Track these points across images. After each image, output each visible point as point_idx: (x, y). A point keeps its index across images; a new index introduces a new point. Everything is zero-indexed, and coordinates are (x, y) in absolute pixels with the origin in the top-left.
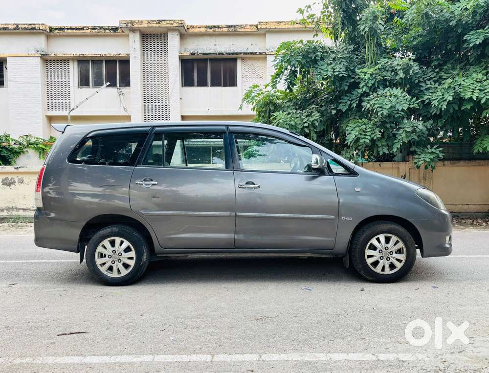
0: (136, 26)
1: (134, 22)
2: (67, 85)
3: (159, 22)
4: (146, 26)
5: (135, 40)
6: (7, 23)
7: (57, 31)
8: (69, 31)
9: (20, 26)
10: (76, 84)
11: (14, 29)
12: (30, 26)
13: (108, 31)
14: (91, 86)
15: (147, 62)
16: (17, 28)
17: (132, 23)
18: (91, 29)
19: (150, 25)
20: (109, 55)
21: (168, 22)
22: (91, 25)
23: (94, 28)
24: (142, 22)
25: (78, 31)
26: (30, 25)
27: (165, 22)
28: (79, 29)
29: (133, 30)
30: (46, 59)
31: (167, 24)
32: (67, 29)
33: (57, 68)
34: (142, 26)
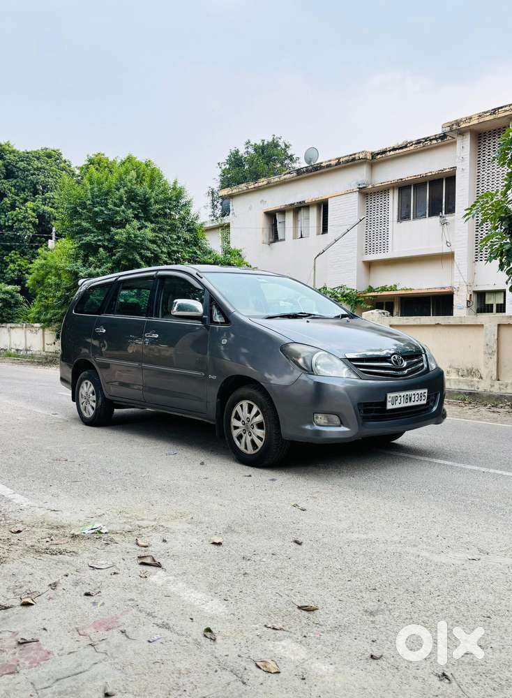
0: (463, 125)
1: (461, 121)
2: (386, 221)
3: (494, 111)
4: (476, 122)
5: (464, 146)
6: (329, 159)
7: (379, 156)
8: (392, 153)
9: (341, 160)
10: (396, 219)
11: (336, 165)
12: (351, 158)
13: (434, 142)
14: (412, 218)
15: (483, 173)
16: (339, 163)
17: (458, 123)
18: (415, 144)
19: (481, 120)
20: (430, 174)
21: (507, 108)
22: (414, 138)
23: (418, 142)
24: (470, 118)
25: (401, 151)
26: (351, 155)
27: (503, 109)
28: (402, 148)
29: (461, 133)
30: (366, 193)
31: (506, 111)
32: (390, 151)
33: (377, 202)
34: (470, 124)
